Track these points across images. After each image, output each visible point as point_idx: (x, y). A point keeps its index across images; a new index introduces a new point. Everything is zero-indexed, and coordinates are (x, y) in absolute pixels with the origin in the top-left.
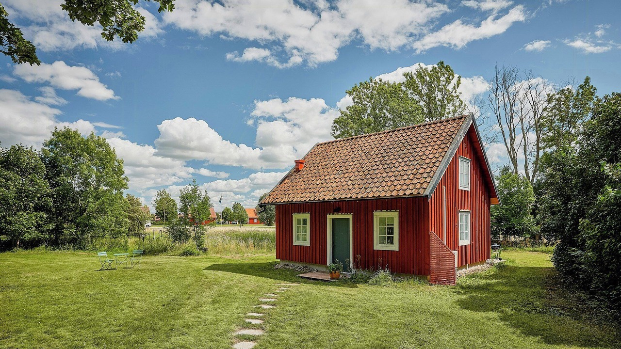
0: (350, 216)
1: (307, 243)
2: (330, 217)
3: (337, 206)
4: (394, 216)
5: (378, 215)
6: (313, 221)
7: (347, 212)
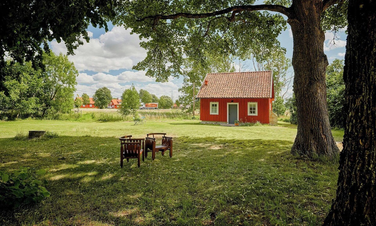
0: (238, 104)
1: (217, 113)
2: (228, 104)
3: (233, 100)
4: (256, 104)
5: (249, 104)
6: (220, 105)
7: (236, 102)
